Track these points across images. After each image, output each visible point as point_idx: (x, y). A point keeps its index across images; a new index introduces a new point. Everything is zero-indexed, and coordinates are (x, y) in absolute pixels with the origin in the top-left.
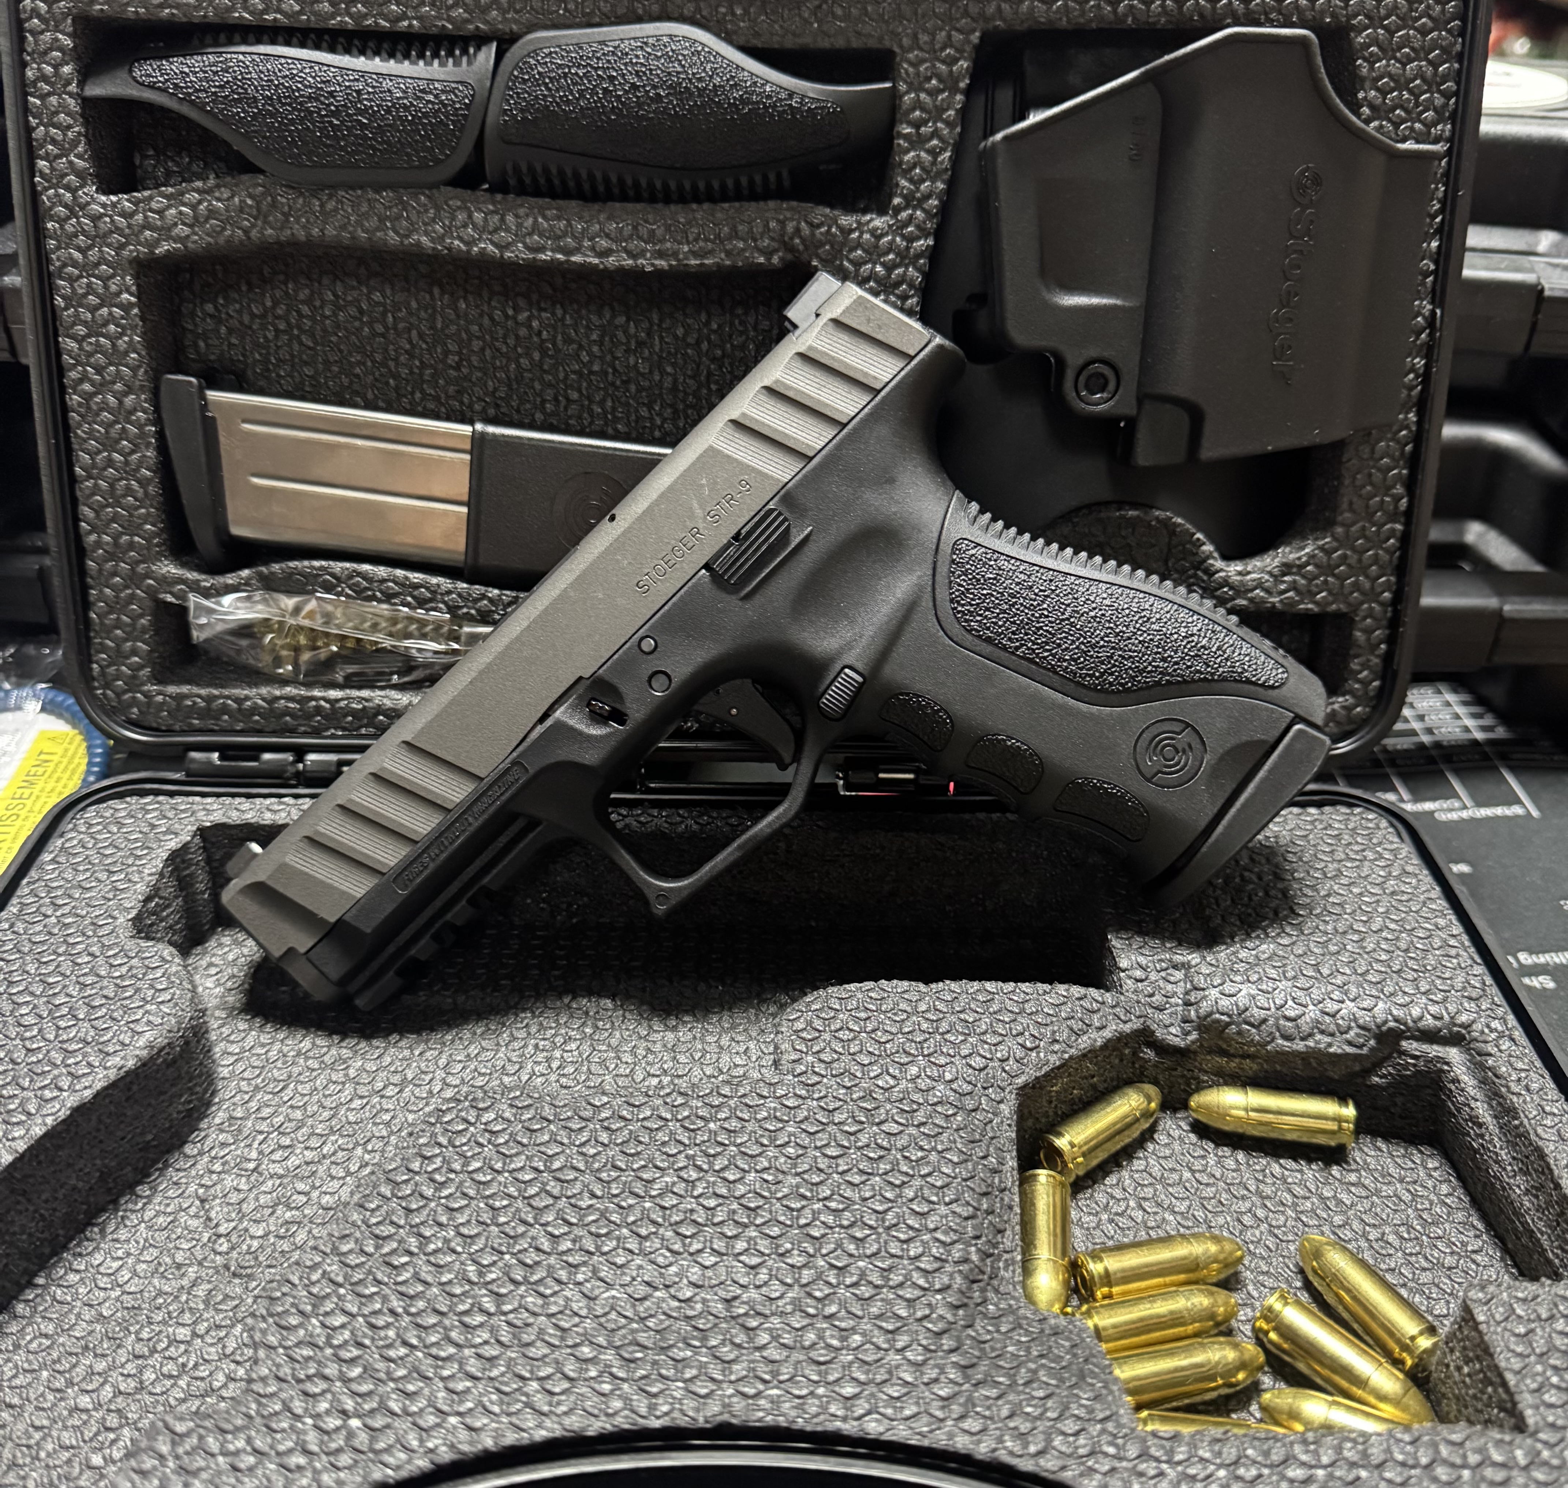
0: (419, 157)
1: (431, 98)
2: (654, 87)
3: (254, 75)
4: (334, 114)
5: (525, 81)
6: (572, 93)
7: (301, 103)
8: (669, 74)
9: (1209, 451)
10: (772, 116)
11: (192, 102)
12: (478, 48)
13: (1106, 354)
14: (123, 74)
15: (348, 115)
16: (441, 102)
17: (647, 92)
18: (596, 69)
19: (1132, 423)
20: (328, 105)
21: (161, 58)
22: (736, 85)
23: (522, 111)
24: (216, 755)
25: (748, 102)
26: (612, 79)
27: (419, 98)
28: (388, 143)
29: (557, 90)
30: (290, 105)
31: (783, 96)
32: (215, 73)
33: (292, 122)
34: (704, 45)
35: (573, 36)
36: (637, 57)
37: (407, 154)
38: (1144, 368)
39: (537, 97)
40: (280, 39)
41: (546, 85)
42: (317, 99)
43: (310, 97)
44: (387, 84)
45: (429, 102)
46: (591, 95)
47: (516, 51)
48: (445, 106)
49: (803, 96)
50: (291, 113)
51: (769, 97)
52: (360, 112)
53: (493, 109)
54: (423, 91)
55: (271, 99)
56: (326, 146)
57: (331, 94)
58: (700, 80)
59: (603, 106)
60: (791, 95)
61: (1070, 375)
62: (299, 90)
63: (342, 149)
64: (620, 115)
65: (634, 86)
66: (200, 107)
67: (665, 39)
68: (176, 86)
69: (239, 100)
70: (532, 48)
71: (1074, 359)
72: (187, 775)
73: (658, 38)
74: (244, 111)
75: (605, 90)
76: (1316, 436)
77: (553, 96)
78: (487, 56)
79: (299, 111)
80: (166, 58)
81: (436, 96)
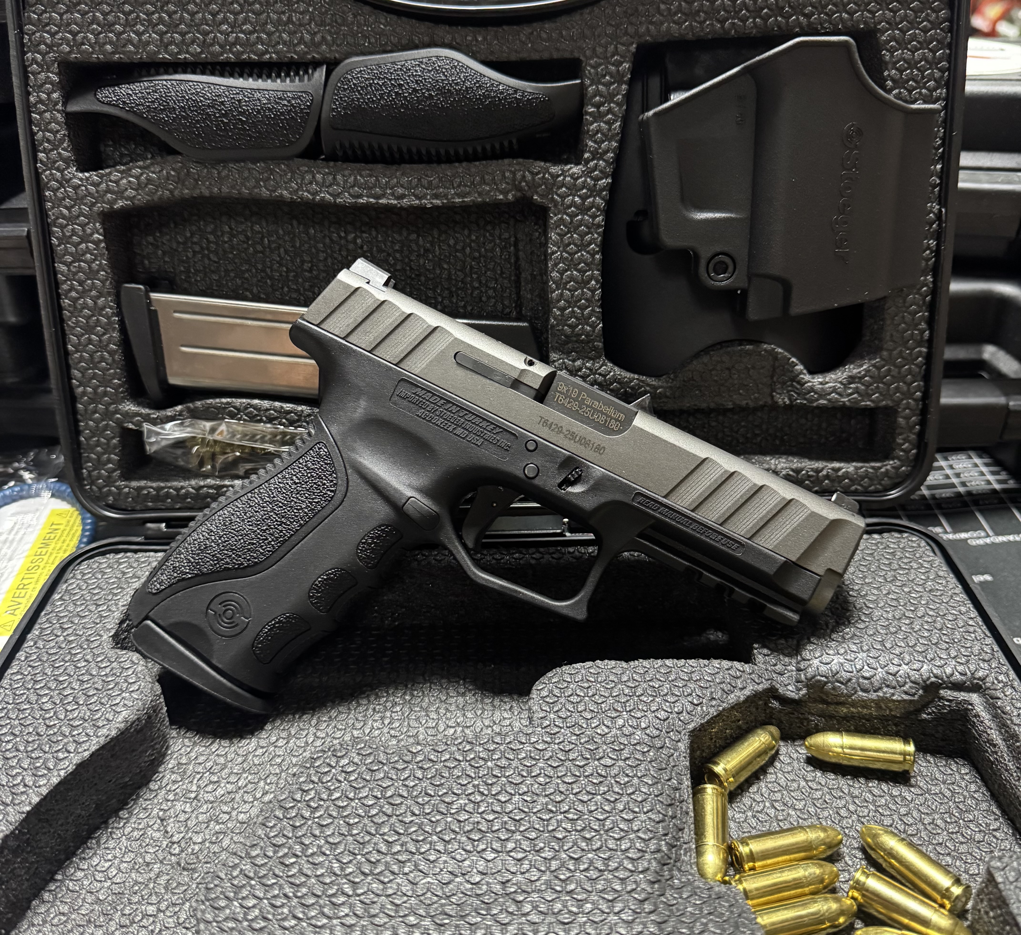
0: (279, 140)
1: (286, 102)
2: (428, 90)
3: (173, 94)
4: (225, 115)
5: (345, 90)
6: (375, 96)
7: (203, 110)
8: (437, 81)
9: (796, 309)
10: (504, 105)
11: (134, 112)
12: (315, 69)
13: (726, 249)
14: (90, 97)
15: (233, 116)
16: (292, 105)
17: (423, 93)
18: (390, 80)
19: (745, 292)
20: (220, 110)
21: (114, 86)
22: (480, 86)
23: (344, 109)
24: (164, 525)
25: (489, 97)
26: (400, 86)
27: (277, 103)
28: (259, 132)
29: (366, 94)
30: (196, 111)
31: (511, 92)
32: (149, 93)
33: (198, 122)
34: (459, 62)
35: (376, 59)
36: (416, 71)
37: (272, 139)
38: (751, 256)
39: (353, 99)
40: (189, 70)
41: (359, 91)
42: (213, 107)
43: (209, 106)
44: (257, 95)
45: (284, 105)
46: (388, 97)
47: (338, 71)
48: (294, 107)
49: (524, 92)
50: (197, 116)
51: (502, 93)
52: (240, 113)
53: (325, 108)
54: (280, 98)
55: (184, 108)
56: (220, 136)
57: (222, 103)
58: (457, 84)
59: (395, 103)
60: (516, 91)
61: (703, 263)
62: (201, 101)
63: (230, 137)
64: (407, 108)
65: (415, 90)
66: (139, 115)
67: (434, 59)
68: (124, 102)
69: (164, 110)
70: (349, 68)
71: (705, 253)
72: (146, 539)
73: (429, 58)
74: (167, 116)
75: (397, 93)
76: (865, 296)
77: (363, 98)
78: (320, 74)
79: (202, 114)
80: (118, 85)
81: (289, 101)
